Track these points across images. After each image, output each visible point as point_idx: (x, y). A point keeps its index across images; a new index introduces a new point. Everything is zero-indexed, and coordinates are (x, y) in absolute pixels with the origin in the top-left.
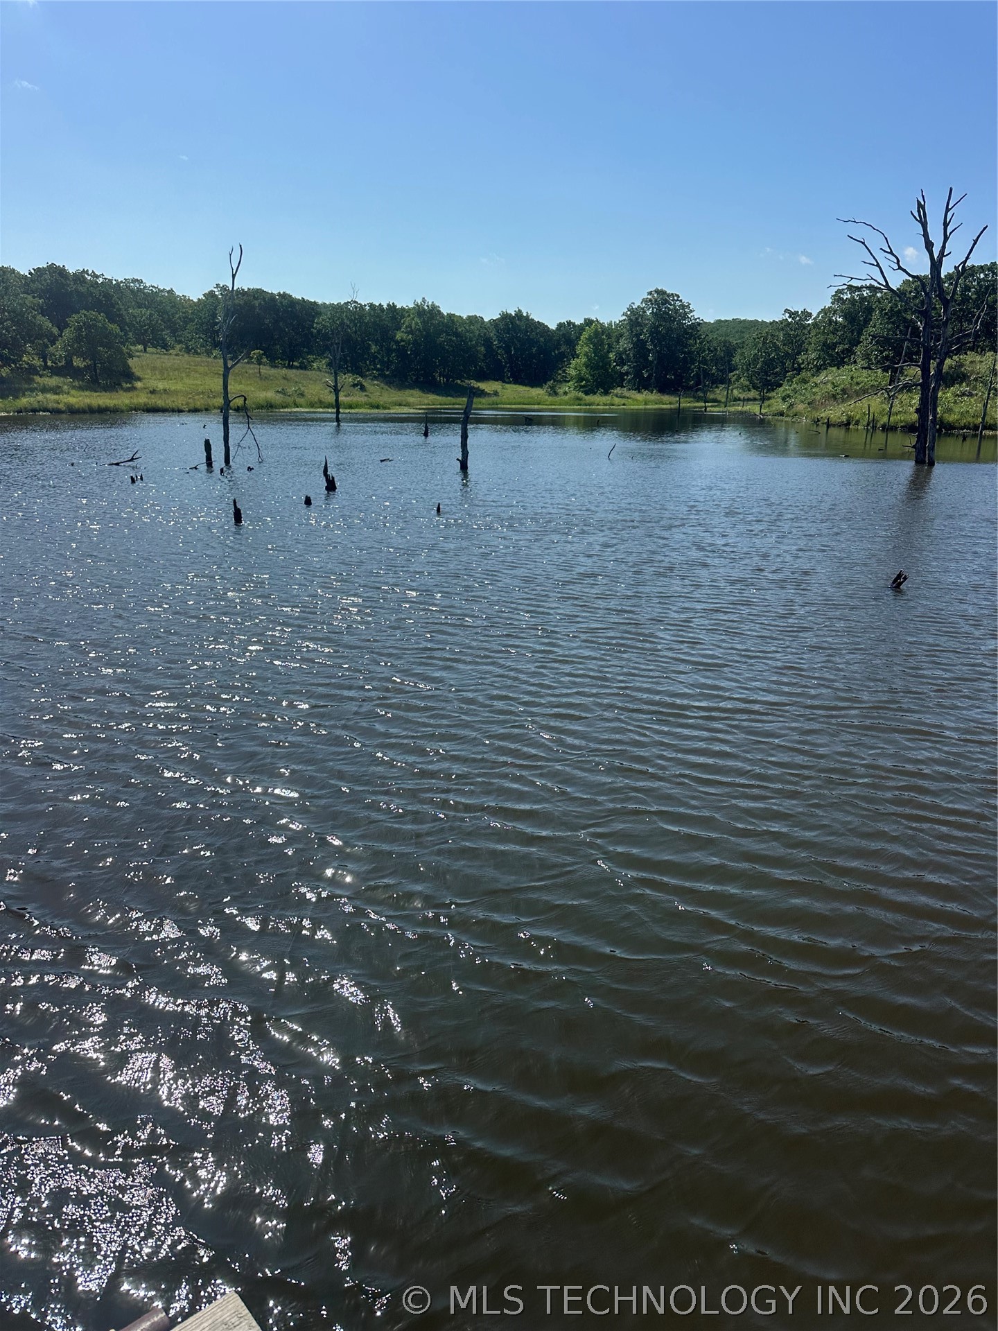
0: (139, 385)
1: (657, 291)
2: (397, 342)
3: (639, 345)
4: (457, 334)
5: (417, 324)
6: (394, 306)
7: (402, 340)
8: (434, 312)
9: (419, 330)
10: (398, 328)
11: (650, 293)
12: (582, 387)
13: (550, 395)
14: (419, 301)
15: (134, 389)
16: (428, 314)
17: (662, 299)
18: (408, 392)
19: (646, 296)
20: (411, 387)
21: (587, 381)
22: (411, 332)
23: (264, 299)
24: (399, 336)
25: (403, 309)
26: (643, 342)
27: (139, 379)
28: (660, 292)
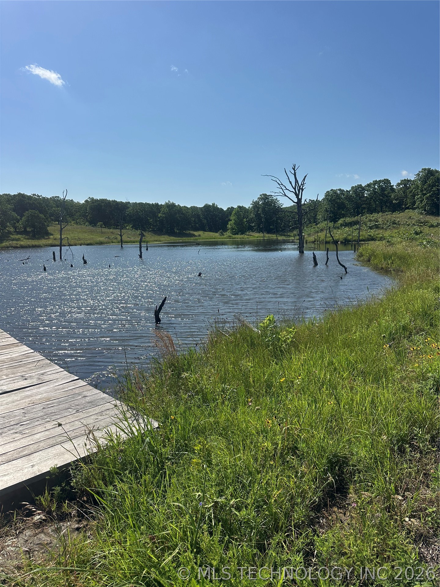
0: (52, 237)
1: (263, 194)
2: (159, 218)
3: (258, 215)
4: (183, 214)
5: (166, 210)
6: (158, 204)
7: (161, 217)
8: (173, 205)
9: (167, 213)
10: (159, 213)
11: (261, 195)
12: (233, 232)
13: (221, 235)
14: (167, 202)
15: (49, 238)
16: (171, 207)
17: (265, 197)
18: (163, 236)
19: (259, 196)
20: (164, 234)
21: (236, 230)
22: (164, 214)
23: (106, 203)
24: (159, 215)
25: (161, 205)
26: (260, 214)
27: (52, 235)
28: (265, 195)
